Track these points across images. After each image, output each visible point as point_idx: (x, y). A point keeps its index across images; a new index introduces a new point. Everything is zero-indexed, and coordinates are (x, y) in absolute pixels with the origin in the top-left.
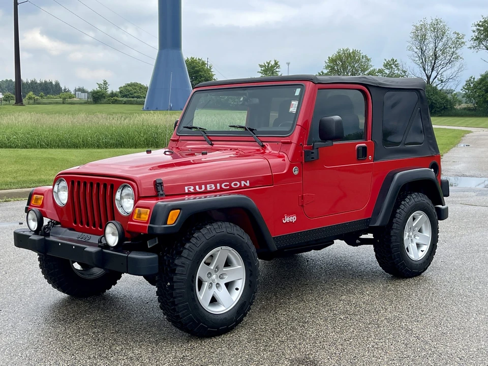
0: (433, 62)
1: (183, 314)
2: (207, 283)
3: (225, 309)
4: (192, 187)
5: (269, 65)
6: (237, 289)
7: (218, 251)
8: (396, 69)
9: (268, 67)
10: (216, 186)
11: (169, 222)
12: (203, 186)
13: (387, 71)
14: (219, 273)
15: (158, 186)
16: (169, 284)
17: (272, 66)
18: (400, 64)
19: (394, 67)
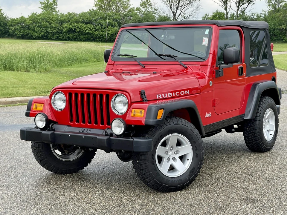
0: (178, 2)
1: (149, 179)
2: (165, 158)
3: (180, 173)
4: (161, 95)
5: (48, 2)
6: (188, 160)
7: (170, 137)
8: (150, 7)
9: (47, 4)
10: (173, 94)
11: (158, 118)
12: (166, 94)
13: (143, 10)
14: (173, 151)
15: (143, 95)
16: (138, 161)
17: (51, 4)
18: (153, 4)
19: (148, 6)
